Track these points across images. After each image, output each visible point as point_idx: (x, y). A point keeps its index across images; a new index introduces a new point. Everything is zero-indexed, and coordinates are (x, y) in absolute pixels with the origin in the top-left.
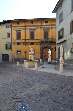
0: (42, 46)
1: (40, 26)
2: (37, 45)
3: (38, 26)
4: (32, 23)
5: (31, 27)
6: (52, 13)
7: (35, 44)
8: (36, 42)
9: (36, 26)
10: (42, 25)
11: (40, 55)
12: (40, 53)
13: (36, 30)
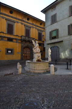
0: (23, 45)
1: (21, 20)
2: (16, 42)
3: (19, 19)
4: (11, 12)
5: (9, 18)
6: (41, 11)
7: (15, 41)
8: (16, 39)
9: (16, 18)
10: (23, 21)
11: (20, 55)
12: (20, 53)
13: (15, 24)
